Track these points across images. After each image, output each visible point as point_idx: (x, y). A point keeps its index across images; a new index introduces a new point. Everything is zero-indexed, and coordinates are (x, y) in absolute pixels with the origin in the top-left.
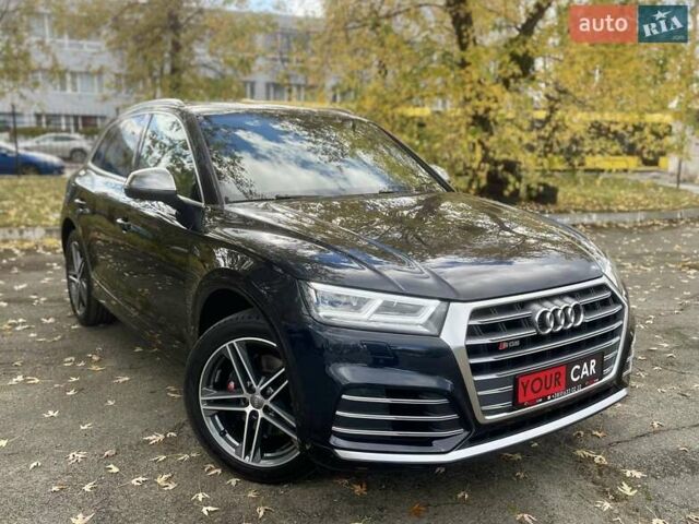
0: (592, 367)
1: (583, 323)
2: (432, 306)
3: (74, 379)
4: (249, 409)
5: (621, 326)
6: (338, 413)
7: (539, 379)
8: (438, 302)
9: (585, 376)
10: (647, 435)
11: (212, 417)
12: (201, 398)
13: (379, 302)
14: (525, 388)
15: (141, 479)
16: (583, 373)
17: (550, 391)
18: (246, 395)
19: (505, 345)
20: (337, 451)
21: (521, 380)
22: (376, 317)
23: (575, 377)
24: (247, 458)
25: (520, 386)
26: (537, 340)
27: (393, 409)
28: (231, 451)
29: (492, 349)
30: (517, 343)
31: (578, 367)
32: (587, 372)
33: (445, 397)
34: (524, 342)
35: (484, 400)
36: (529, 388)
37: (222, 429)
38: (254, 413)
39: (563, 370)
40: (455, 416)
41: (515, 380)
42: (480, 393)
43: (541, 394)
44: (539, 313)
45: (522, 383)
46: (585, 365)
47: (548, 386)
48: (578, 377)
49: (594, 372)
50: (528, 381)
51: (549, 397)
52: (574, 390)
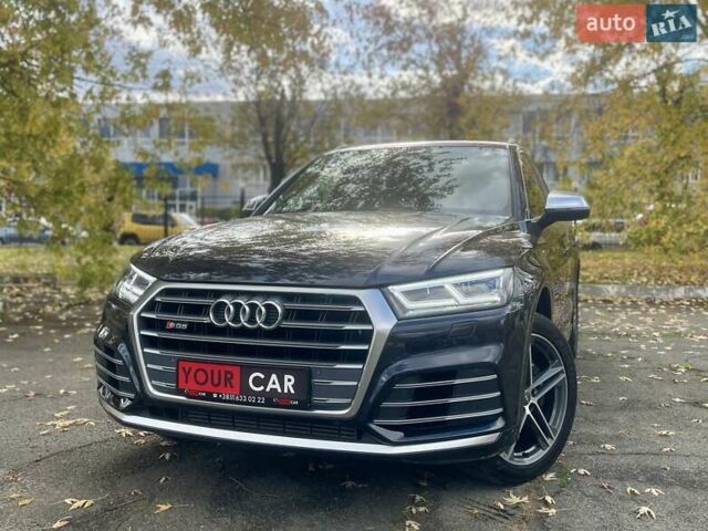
0: (288, 385)
5: (364, 352)
8: (156, 279)
9: (274, 390)
13: (136, 276)
14: (187, 375)
16: (270, 386)
19: (172, 325)
23: (256, 385)
25: (181, 370)
29: (158, 325)
30: (185, 326)
31: (263, 376)
34: (193, 328)
36: (191, 377)
40: (126, 379)
41: (177, 362)
42: (149, 366)
43: (205, 388)
44: (216, 302)
45: (184, 368)
46: (274, 377)
47: (216, 382)
48: (262, 388)
49: (292, 391)
50: (190, 369)
51: (215, 396)
52: (252, 399)
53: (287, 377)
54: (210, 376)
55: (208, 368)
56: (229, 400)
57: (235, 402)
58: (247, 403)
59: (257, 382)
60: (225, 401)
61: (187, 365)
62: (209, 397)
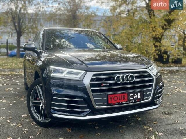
0: (139, 96)
1: (134, 81)
2: (83, 72)
3: (14, 101)
4: (41, 105)
5: (153, 84)
6: (52, 102)
7: (116, 96)
8: (84, 71)
9: (136, 98)
10: (172, 124)
11: (33, 107)
12: (30, 102)
13: (67, 71)
14: (111, 99)
15: (13, 124)
16: (135, 97)
17: (121, 101)
18: (40, 101)
19: (104, 85)
20: (53, 114)
21: (109, 96)
22: (66, 75)
23: (131, 97)
24: (41, 120)
25: (109, 98)
26: (116, 84)
27: (67, 102)
28: (37, 118)
29: (99, 85)
30: (108, 84)
31: (133, 95)
32: (136, 97)
33: (82, 99)
34: (111, 84)
35: (96, 101)
36: (112, 99)
37: (36, 111)
38: (42, 106)
39: (126, 95)
40: (86, 105)
41: (108, 96)
42: (95, 99)
43: (117, 101)
44: (117, 76)
45: (110, 97)
46: (136, 94)
47: (120, 99)
48: (133, 98)
49: (140, 97)
50: (112, 97)
51: (121, 103)
52: (131, 102)
53: (138, 94)
54: (118, 98)
55: (118, 96)
56: (125, 103)
57: (127, 103)
58: (130, 103)
59: (132, 97)
60: (124, 104)
61: (111, 96)
62: (119, 104)
